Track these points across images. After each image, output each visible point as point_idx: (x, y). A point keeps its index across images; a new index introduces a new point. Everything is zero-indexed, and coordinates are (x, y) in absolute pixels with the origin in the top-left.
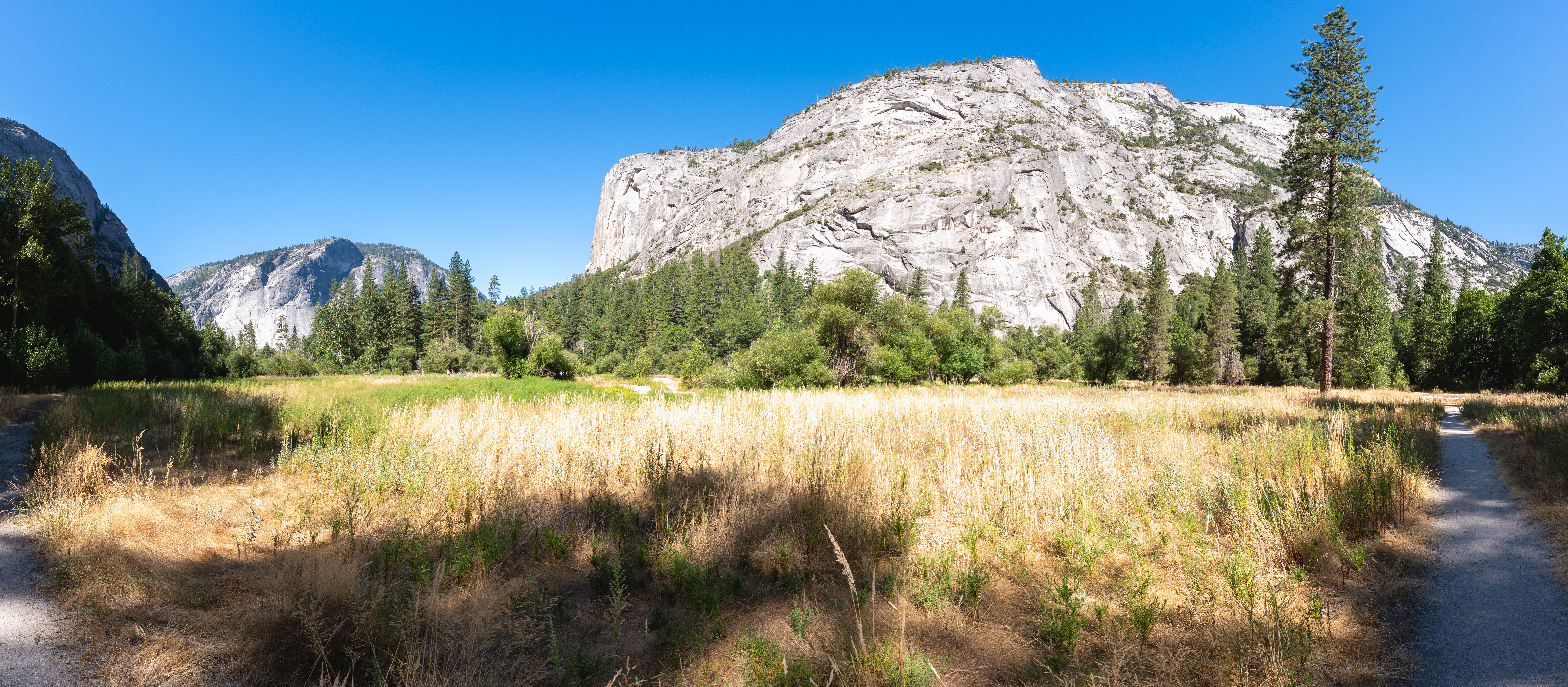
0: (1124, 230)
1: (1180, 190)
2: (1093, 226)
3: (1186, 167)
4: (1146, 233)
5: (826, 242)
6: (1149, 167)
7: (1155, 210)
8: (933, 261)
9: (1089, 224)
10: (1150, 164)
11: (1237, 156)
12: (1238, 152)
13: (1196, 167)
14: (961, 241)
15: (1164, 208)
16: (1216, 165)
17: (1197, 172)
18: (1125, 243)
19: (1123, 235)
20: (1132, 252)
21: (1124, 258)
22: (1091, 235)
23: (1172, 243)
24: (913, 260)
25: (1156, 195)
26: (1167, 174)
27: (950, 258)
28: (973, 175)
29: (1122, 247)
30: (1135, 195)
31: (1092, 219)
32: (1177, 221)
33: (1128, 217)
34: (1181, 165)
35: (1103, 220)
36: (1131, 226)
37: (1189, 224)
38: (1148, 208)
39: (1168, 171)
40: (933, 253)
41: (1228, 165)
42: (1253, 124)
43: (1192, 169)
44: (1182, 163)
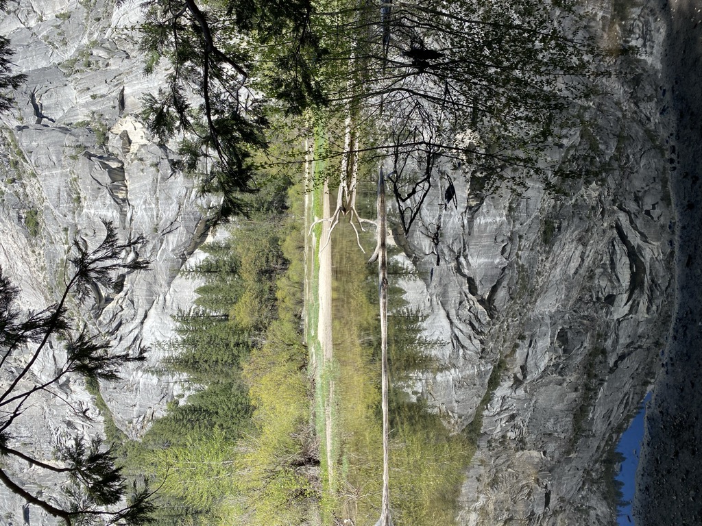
5: (136, 332)
8: (169, 198)
14: (142, 170)
24: (166, 221)
27: (164, 179)
28: (47, 167)
40: (157, 199)
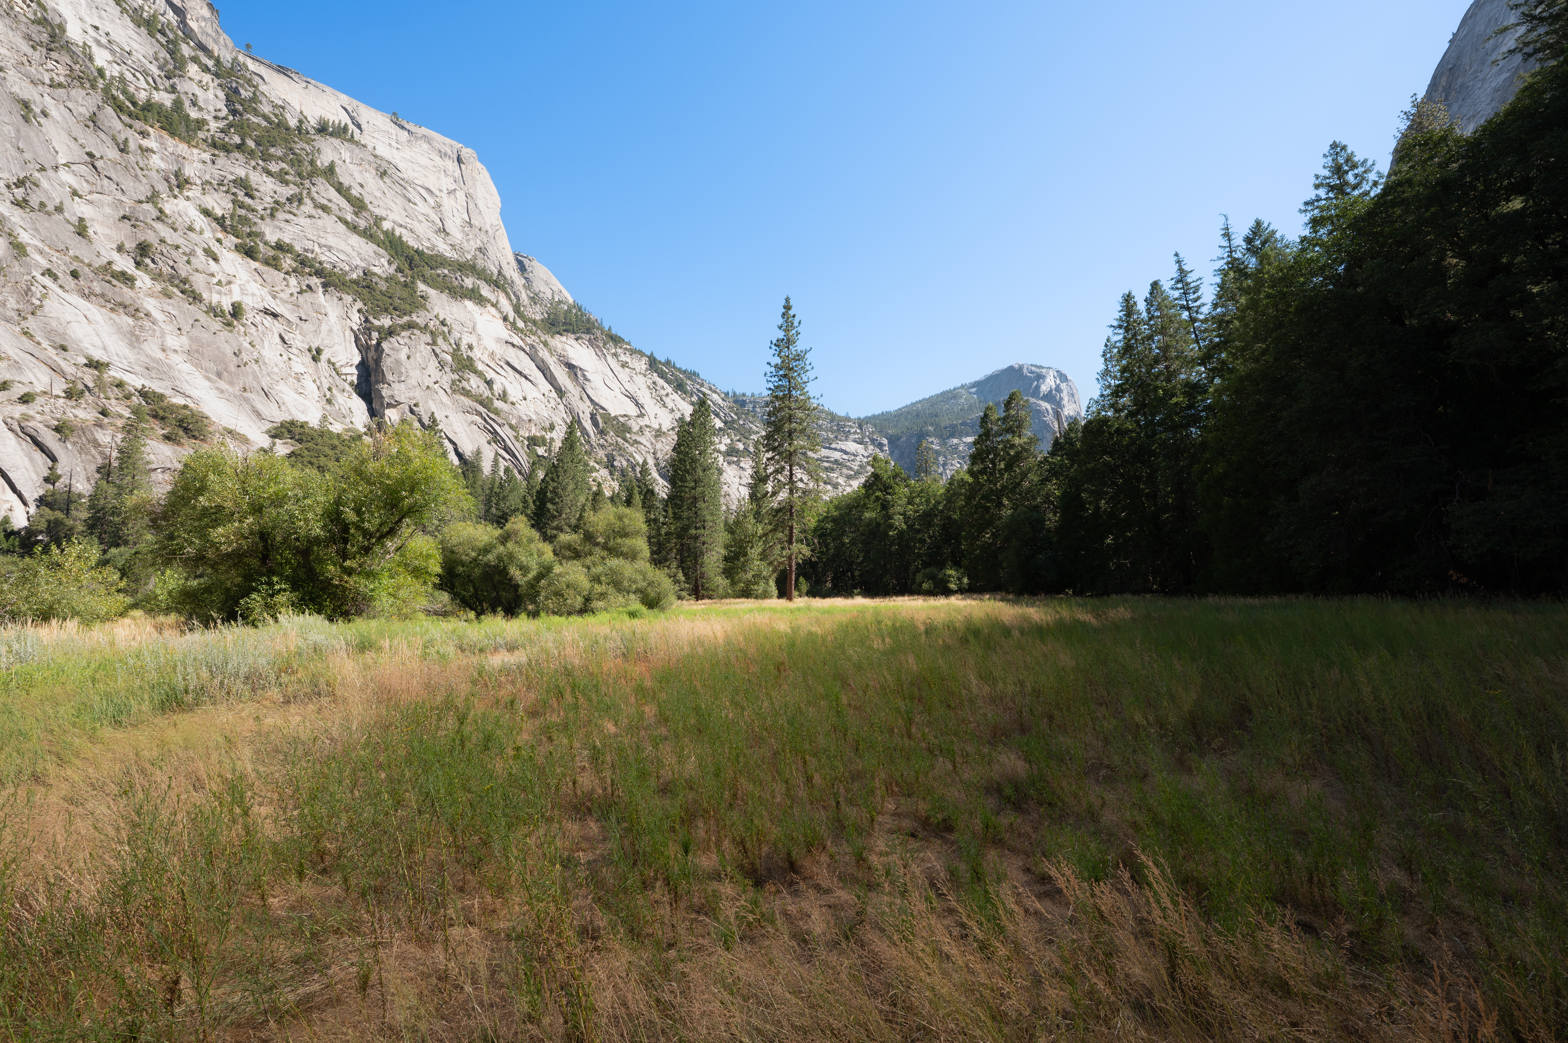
0: (135, 312)
1: (250, 253)
2: (47, 281)
3: (259, 208)
4: (186, 328)
6: (174, 181)
7: (199, 282)
9: (37, 274)
10: (177, 175)
11: (356, 214)
12: (359, 205)
13: (281, 215)
15: (219, 283)
16: (320, 222)
17: (283, 225)
18: (137, 338)
19: (130, 321)
20: (158, 361)
21: (138, 369)
22: (46, 302)
23: (245, 357)
25: (200, 252)
26: (219, 212)
29: (131, 345)
30: (151, 238)
31: (45, 264)
32: (249, 316)
33: (138, 283)
34: (248, 200)
35: (75, 275)
36: (151, 305)
37: (277, 327)
38: (183, 274)
39: (220, 204)
41: (341, 227)
42: (378, 152)
43: (272, 216)
44: (252, 197)
